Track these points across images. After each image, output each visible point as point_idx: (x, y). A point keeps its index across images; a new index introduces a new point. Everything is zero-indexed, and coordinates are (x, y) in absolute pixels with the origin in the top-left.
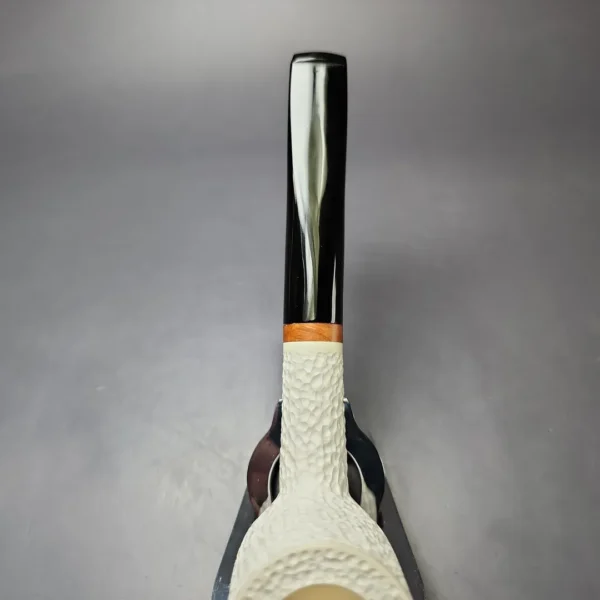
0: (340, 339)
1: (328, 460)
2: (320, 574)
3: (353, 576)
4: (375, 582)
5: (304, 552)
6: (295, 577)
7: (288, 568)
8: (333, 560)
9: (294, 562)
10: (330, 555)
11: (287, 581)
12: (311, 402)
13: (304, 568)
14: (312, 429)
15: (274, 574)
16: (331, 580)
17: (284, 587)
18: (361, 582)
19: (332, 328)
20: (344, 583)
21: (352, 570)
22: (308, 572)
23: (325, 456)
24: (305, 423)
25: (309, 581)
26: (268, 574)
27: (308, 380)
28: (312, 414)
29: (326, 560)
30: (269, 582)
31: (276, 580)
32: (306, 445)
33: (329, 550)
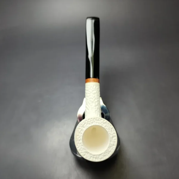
0: (99, 82)
1: (96, 109)
2: (95, 123)
3: (102, 123)
4: (107, 125)
5: (91, 118)
6: (89, 124)
7: (88, 122)
8: (98, 120)
9: (89, 120)
10: (97, 119)
11: (88, 124)
12: (92, 96)
13: (92, 122)
14: (93, 102)
15: (85, 123)
16: (97, 124)
17: (87, 126)
18: (104, 125)
19: (97, 79)
20: (100, 125)
21: (102, 122)
22: (92, 123)
23: (96, 108)
24: (91, 101)
25: (93, 125)
26: (84, 123)
27: (91, 91)
28: (93, 99)
29: (96, 120)
30: (84, 125)
31: (85, 124)
32: (91, 106)
33: (97, 118)
